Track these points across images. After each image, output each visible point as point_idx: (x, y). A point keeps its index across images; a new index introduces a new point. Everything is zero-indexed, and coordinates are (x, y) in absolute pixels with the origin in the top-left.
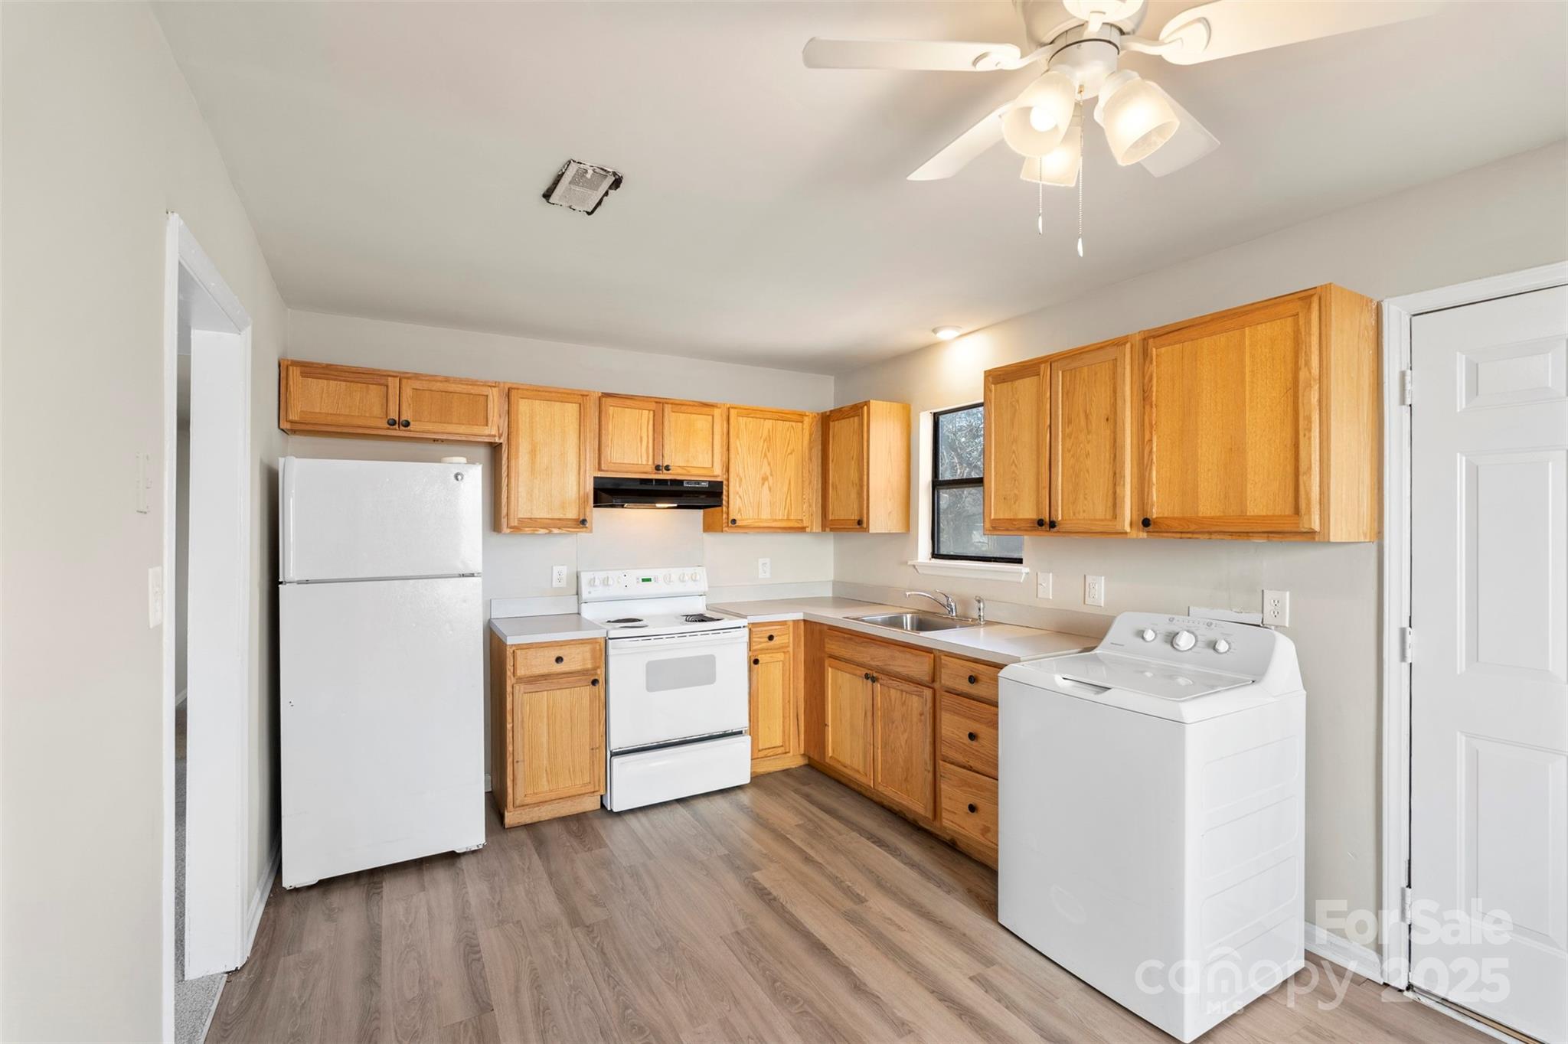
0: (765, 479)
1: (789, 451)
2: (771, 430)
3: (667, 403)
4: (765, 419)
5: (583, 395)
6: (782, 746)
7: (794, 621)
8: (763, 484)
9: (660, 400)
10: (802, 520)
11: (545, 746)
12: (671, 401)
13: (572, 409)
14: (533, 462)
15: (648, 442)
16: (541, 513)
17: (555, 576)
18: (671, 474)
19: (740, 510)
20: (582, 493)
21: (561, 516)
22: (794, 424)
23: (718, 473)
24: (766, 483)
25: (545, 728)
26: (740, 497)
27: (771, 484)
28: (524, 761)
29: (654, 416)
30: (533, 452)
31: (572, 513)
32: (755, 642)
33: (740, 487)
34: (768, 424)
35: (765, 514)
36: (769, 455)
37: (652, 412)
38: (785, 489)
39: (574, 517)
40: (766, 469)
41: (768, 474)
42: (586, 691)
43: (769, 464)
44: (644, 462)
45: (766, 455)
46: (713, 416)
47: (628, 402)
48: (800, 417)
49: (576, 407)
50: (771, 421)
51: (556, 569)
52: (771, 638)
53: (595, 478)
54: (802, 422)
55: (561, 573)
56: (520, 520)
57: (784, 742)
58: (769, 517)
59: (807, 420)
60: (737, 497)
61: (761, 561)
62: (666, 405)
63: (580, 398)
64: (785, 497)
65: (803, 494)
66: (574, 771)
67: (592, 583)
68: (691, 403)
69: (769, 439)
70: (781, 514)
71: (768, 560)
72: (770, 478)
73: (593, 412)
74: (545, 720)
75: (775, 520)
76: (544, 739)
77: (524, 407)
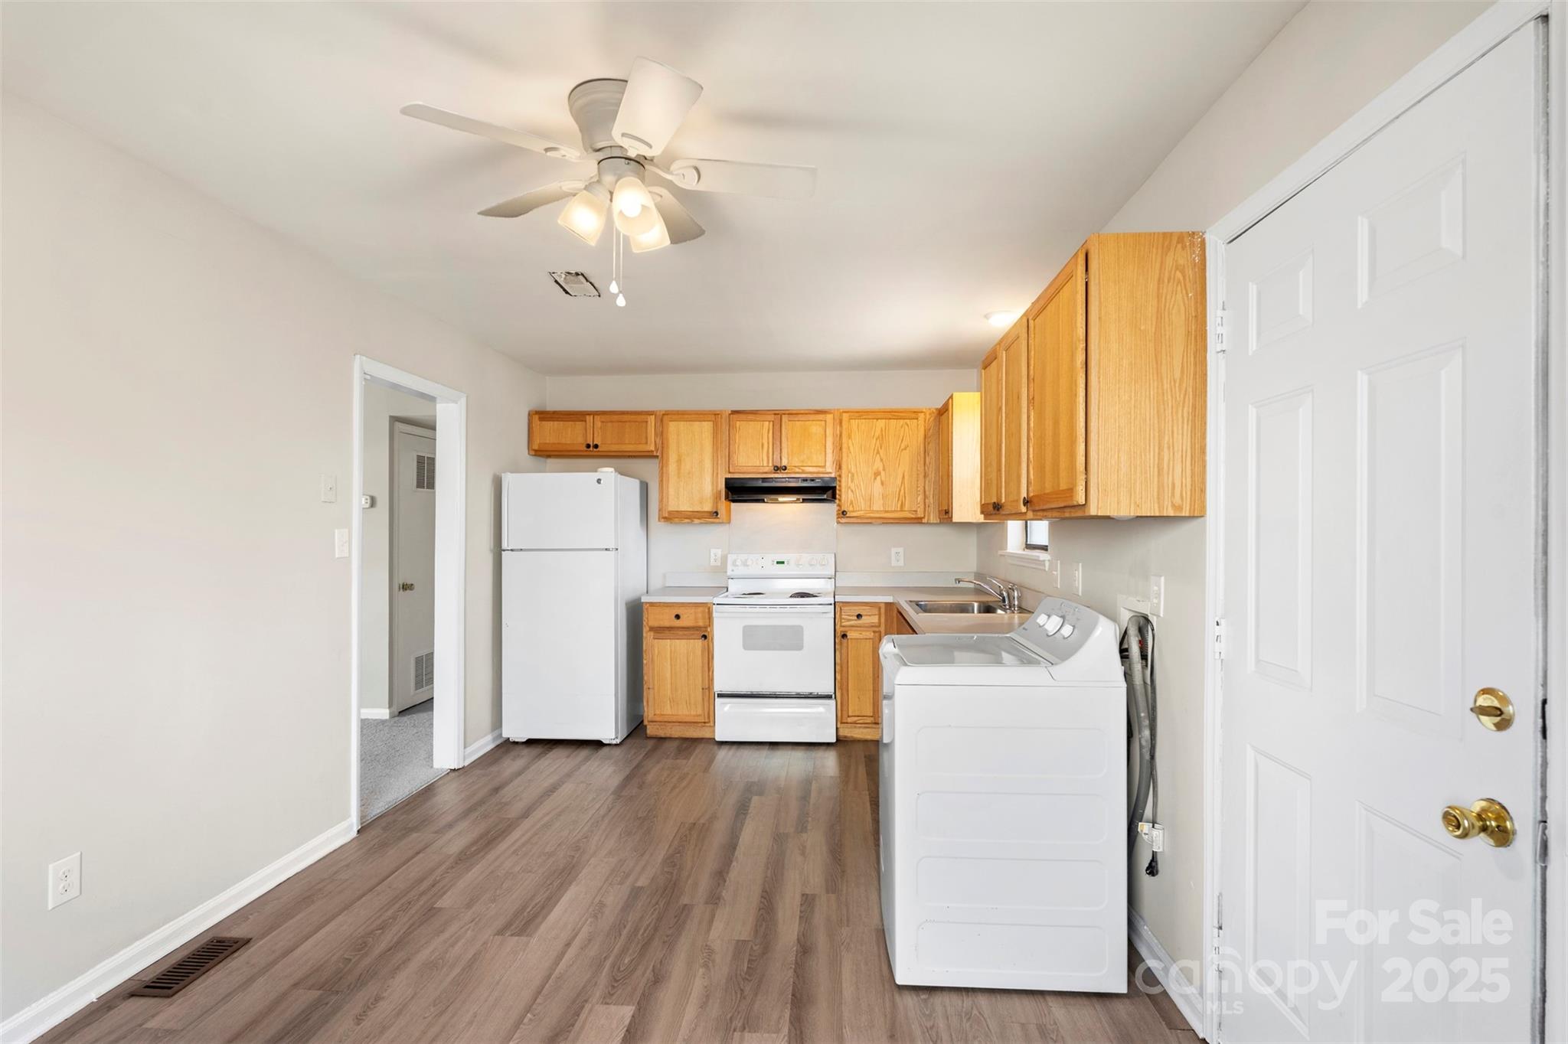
0: (877, 474)
1: (903, 447)
2: (884, 429)
3: (784, 414)
4: (877, 419)
5: (715, 415)
6: (872, 717)
7: (886, 603)
8: (875, 479)
9: (777, 412)
10: (916, 511)
11: (669, 681)
12: (787, 412)
13: (707, 426)
14: (679, 468)
15: (768, 447)
16: (685, 507)
17: (712, 555)
18: (787, 473)
19: (852, 503)
20: (715, 491)
21: (700, 509)
22: (908, 421)
23: (829, 471)
24: (878, 478)
25: (669, 667)
26: (852, 491)
27: (883, 479)
28: (653, 689)
29: (773, 425)
30: (679, 461)
31: (708, 507)
32: (844, 619)
33: (852, 482)
34: (881, 423)
35: (878, 506)
36: (882, 452)
37: (771, 423)
38: (899, 482)
39: (710, 510)
40: (878, 465)
41: (881, 469)
42: (699, 643)
43: (882, 460)
44: (765, 464)
45: (878, 453)
46: (825, 421)
47: (751, 417)
48: (914, 414)
49: (710, 424)
50: (884, 421)
51: (713, 551)
52: (859, 616)
53: (726, 479)
54: (917, 419)
55: (716, 553)
56: (670, 513)
57: (874, 712)
58: (882, 509)
59: (921, 416)
60: (850, 491)
61: (894, 550)
62: (783, 416)
63: (714, 416)
64: (898, 490)
65: (917, 487)
66: (690, 704)
67: (734, 564)
68: (807, 412)
69: (881, 438)
70: (894, 505)
71: (901, 550)
72: (883, 473)
73: (725, 427)
74: (669, 660)
75: (886, 512)
76: (668, 675)
77: (673, 427)
